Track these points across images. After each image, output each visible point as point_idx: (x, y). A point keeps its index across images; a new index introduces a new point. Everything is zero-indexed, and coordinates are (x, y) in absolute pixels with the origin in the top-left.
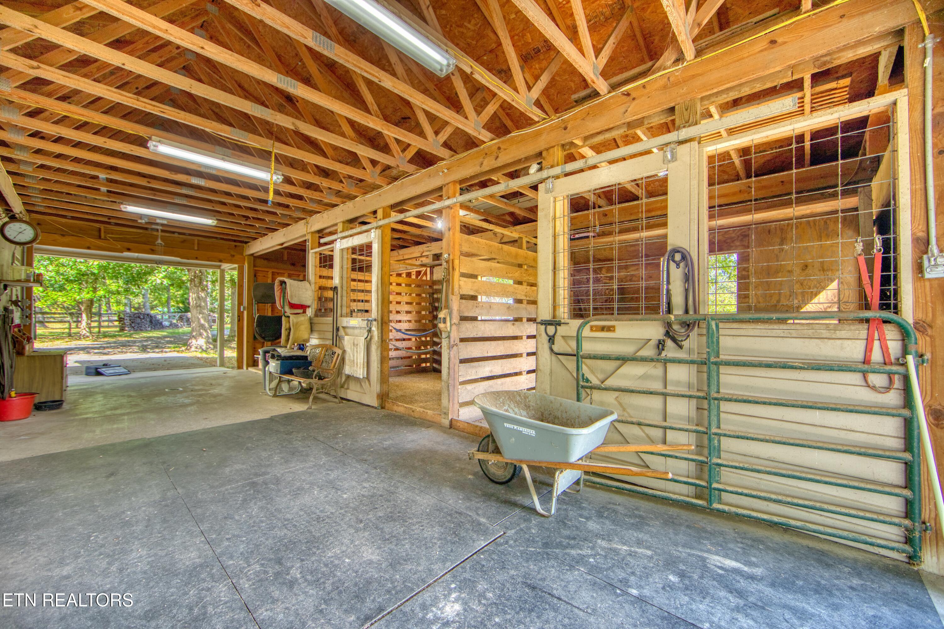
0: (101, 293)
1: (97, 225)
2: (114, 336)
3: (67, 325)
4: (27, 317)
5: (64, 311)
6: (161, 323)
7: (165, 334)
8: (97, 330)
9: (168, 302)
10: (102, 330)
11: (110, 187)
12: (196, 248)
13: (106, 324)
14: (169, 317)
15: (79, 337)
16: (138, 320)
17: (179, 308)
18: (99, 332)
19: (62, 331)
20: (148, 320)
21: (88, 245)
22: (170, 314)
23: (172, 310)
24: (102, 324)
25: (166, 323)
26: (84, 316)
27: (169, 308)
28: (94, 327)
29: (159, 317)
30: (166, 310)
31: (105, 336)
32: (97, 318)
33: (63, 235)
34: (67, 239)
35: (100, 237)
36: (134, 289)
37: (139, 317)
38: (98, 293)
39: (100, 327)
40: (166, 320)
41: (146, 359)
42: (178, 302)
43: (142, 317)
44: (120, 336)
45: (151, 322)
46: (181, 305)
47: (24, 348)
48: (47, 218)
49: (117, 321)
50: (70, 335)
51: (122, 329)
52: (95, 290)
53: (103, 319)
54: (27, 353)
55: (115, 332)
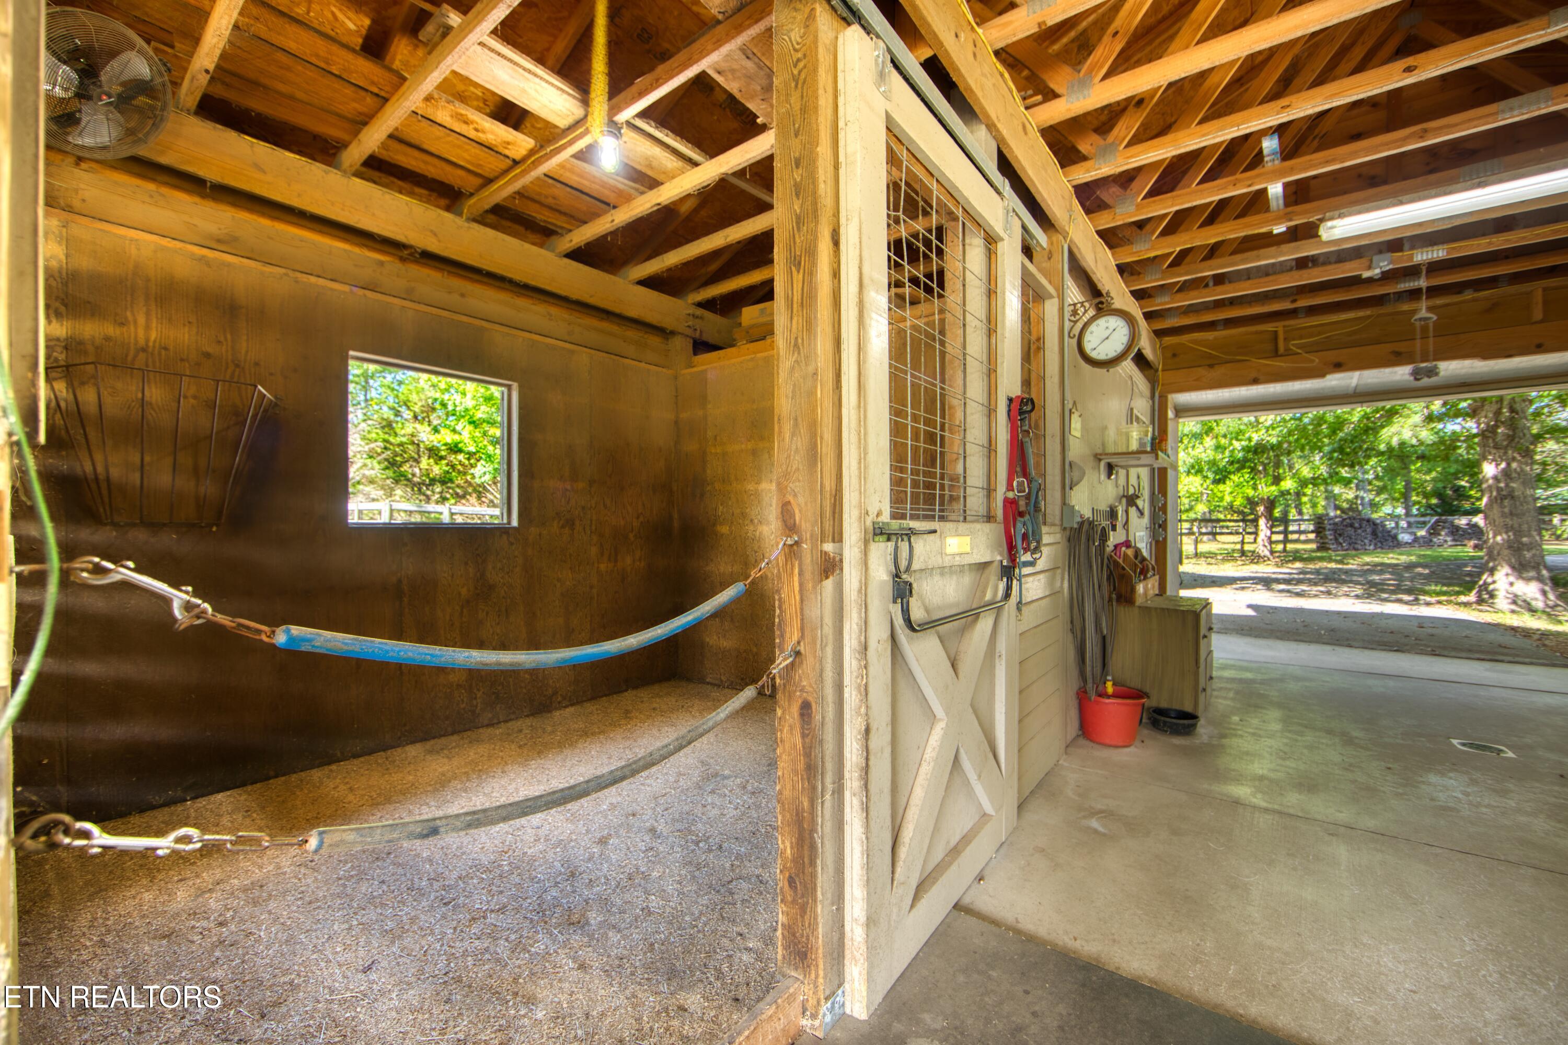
0: (1288, 484)
1: (1269, 327)
2: (1310, 560)
3: (1238, 538)
4: (1160, 526)
5: (1235, 517)
6: (1395, 537)
7: (1413, 558)
8: (1280, 547)
9: (1406, 496)
10: (1290, 547)
11: (1292, 171)
12: (1538, 314)
13: (1295, 536)
14: (1410, 525)
15: (1256, 558)
16: (1350, 531)
17: (1429, 506)
18: (1285, 550)
19: (1232, 546)
20: (1369, 530)
21: (1254, 375)
22: (1412, 520)
23: (1415, 511)
24: (1291, 537)
25: (1405, 537)
26: (1262, 522)
27: (1408, 509)
28: (1277, 542)
29: (1390, 525)
30: (1400, 511)
31: (1296, 559)
32: (1281, 528)
33: (1211, 366)
34: (1219, 372)
35: (1276, 354)
36: (1344, 472)
37: (1352, 525)
38: (1282, 483)
39: (1285, 541)
40: (1404, 531)
41: (1373, 615)
42: (1426, 496)
43: (1357, 525)
44: (1321, 559)
45: (1374, 533)
46: (1434, 501)
47: (1133, 590)
48: (1185, 338)
49: (1312, 532)
50: (1243, 553)
51: (1322, 547)
52: (1277, 480)
53: (1291, 528)
54: (1139, 601)
55: (1313, 551)
